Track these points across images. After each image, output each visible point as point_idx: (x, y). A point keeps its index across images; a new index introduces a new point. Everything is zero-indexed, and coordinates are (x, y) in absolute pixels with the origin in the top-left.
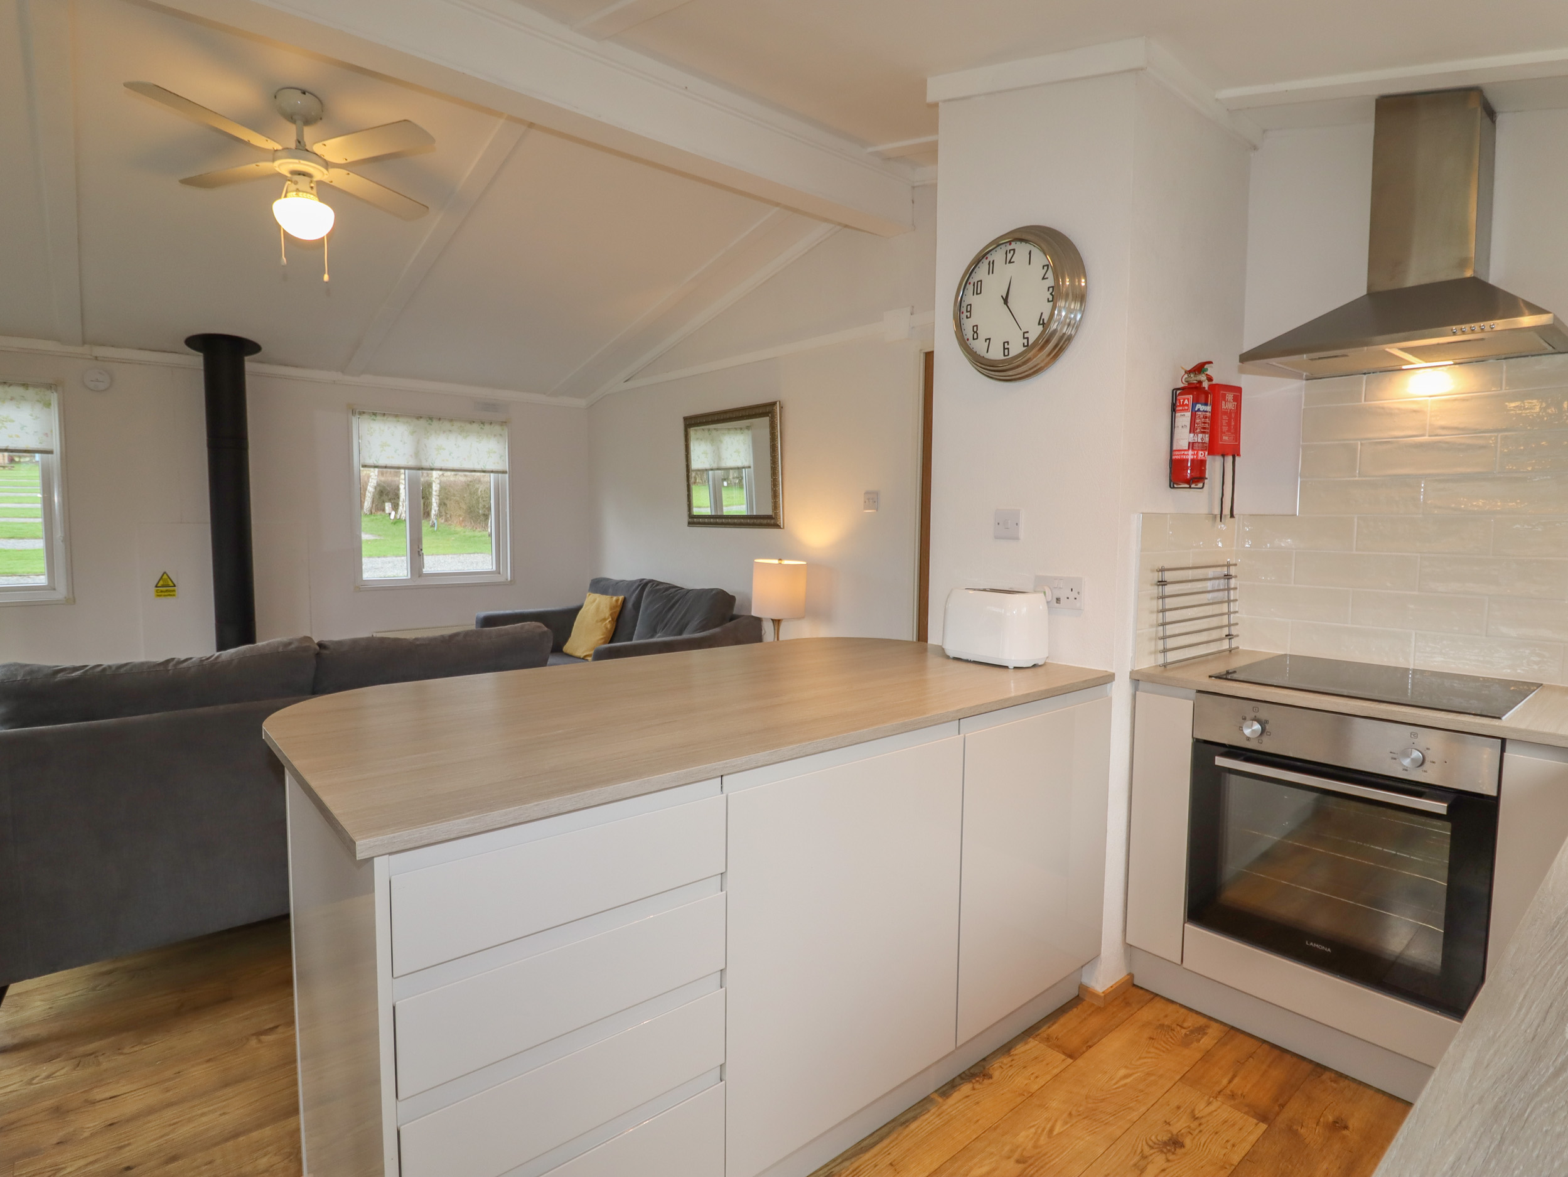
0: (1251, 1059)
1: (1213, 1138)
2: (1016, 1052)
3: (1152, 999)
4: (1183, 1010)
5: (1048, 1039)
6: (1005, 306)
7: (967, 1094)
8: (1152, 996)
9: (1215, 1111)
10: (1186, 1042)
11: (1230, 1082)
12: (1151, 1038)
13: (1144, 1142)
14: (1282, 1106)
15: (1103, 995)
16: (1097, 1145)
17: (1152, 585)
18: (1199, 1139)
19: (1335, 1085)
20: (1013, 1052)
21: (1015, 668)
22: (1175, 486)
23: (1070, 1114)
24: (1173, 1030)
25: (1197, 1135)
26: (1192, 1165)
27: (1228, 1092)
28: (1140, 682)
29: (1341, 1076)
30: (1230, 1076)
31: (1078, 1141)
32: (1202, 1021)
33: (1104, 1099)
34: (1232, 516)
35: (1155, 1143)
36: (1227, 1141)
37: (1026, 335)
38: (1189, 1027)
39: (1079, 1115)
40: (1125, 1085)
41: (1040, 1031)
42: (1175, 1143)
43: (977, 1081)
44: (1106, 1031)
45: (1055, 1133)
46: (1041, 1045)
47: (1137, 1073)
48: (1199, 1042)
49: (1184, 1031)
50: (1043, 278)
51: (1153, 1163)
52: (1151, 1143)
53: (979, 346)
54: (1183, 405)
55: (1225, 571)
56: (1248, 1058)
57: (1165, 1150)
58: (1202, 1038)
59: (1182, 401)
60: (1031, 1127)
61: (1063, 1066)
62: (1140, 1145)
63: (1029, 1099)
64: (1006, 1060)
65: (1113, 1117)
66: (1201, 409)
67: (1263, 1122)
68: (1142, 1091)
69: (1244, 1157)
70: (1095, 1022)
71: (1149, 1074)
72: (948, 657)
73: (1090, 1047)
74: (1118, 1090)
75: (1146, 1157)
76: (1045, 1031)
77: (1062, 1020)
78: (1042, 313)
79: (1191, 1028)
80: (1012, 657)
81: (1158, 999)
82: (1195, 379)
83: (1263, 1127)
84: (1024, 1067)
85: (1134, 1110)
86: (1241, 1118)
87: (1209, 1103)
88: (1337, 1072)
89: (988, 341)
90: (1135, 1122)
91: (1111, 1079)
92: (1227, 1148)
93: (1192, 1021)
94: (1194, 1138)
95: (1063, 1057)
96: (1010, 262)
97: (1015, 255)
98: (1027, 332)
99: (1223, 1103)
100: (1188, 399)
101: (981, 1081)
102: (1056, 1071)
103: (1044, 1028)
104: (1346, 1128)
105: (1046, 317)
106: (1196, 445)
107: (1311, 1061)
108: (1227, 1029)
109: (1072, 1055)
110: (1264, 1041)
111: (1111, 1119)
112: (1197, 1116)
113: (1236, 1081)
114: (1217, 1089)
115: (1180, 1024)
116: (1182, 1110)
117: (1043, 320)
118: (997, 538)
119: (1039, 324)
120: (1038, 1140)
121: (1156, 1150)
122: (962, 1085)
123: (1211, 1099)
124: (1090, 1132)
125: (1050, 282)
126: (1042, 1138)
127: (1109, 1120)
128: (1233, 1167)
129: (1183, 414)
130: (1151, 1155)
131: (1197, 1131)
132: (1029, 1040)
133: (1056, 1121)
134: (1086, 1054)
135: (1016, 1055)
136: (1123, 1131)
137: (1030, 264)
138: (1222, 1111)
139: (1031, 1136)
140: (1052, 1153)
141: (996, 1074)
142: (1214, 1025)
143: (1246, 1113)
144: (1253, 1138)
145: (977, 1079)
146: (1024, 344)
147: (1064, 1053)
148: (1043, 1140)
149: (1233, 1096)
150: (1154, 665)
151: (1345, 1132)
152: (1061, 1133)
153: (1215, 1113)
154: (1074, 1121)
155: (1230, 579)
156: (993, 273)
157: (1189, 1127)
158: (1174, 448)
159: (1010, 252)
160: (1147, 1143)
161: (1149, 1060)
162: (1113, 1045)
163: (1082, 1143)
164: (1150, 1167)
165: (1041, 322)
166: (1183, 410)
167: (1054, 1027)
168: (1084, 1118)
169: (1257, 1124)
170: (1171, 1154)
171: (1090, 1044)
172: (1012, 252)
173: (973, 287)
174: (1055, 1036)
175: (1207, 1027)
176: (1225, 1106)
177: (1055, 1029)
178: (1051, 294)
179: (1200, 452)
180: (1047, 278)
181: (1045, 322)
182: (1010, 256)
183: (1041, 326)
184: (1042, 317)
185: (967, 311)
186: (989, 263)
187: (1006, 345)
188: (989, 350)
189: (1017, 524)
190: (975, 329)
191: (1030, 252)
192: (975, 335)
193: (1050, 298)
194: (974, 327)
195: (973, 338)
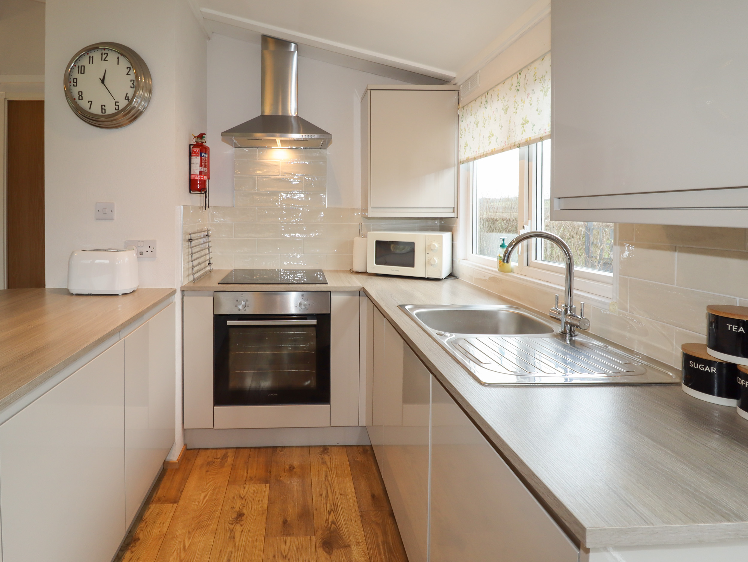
0: (250, 458)
1: (253, 503)
2: (145, 517)
3: (199, 451)
4: (214, 451)
5: (159, 500)
6: (103, 84)
7: (130, 558)
8: (198, 451)
9: (248, 489)
10: (222, 465)
11: (247, 473)
12: (207, 471)
13: (228, 524)
14: (270, 472)
15: (177, 461)
16: (209, 539)
17: (186, 242)
18: (248, 507)
19: (283, 453)
20: (144, 518)
21: (123, 294)
22: (192, 192)
23: (189, 532)
24: (214, 462)
25: (247, 506)
26: (251, 521)
27: (248, 478)
28: (185, 291)
29: (283, 447)
30: (246, 470)
31: (199, 544)
32: (224, 451)
33: (201, 514)
34: (208, 207)
35: (233, 521)
36: (259, 501)
37: (117, 104)
38: (220, 457)
39: (193, 530)
40: (207, 501)
41: (153, 498)
42: (240, 515)
43: (132, 547)
44: (185, 480)
45: (187, 547)
46: (157, 505)
47: (209, 492)
48: (227, 462)
49: (219, 460)
50: (127, 74)
51: (236, 531)
52: (231, 522)
53: (84, 104)
54: (196, 153)
55: (206, 233)
56: (249, 459)
57: (238, 521)
58: (227, 459)
59: (195, 151)
60: (173, 552)
61: (174, 509)
62: (227, 526)
63: (165, 538)
64: (142, 525)
65: (209, 521)
66: (204, 156)
67: (267, 483)
68: (216, 499)
69: (268, 503)
70: (178, 478)
71: (214, 490)
72: (72, 294)
73: (182, 492)
74: (205, 506)
75: (232, 530)
76: (155, 497)
77: (162, 486)
78: (127, 94)
79: (221, 457)
80: (120, 289)
81: (201, 451)
82: (201, 141)
83: (268, 485)
84: (154, 523)
85: (216, 511)
86: (259, 486)
87: (244, 488)
88: (281, 447)
89: (90, 102)
90: (219, 517)
91: (199, 502)
92: (260, 504)
93: (220, 454)
94: (246, 508)
95: (171, 505)
96: (104, 60)
97: (108, 57)
98: (118, 102)
99: (249, 484)
100: (198, 150)
101: (134, 545)
102: (171, 514)
103: (154, 495)
104: (294, 468)
105: (130, 96)
106: (202, 173)
107: (270, 447)
108: (235, 450)
109: (175, 501)
110: (251, 448)
111: (209, 522)
112: (242, 497)
113: (249, 472)
114: (244, 479)
115: (216, 458)
116: (235, 498)
117: (128, 97)
118: (98, 219)
119: (125, 99)
120: (180, 557)
121: (235, 524)
122: (124, 555)
123: (244, 485)
124: (203, 535)
125: (132, 77)
126: (182, 554)
127: (208, 523)
128: (266, 511)
129: (196, 157)
130: (234, 528)
131: (246, 503)
132: (149, 507)
133: (184, 540)
134: (182, 497)
135: (146, 518)
136: (217, 524)
137: (118, 64)
138: (250, 489)
139: (176, 557)
140: (190, 559)
141: (141, 536)
142: (229, 450)
143: (260, 483)
144: (267, 493)
145: (131, 545)
146: (116, 108)
147: (171, 503)
148: (183, 555)
149: (251, 479)
150: (188, 282)
151: (295, 470)
152: (189, 545)
153: (249, 491)
154: (193, 535)
155: (209, 237)
156: (92, 63)
157: (242, 504)
158: (192, 173)
159: (104, 54)
160: (229, 523)
161: (211, 483)
162: (192, 484)
163: (202, 543)
164: (236, 534)
165: (127, 98)
166: (196, 155)
167: (159, 492)
168: (197, 530)
169: (265, 486)
170: (241, 521)
171: (181, 490)
172: (106, 55)
173: (78, 68)
174: (162, 496)
175: (227, 453)
176: (250, 485)
177: (160, 492)
178: (133, 84)
179: (205, 177)
180: (130, 75)
181: (129, 98)
182: (104, 56)
183: (127, 100)
184: (128, 96)
185: (74, 82)
186: (90, 57)
187: (103, 107)
188: (90, 109)
189: (112, 211)
190: (80, 94)
191: (118, 58)
192: (81, 98)
193: (133, 86)
194: (79, 92)
195: (79, 99)
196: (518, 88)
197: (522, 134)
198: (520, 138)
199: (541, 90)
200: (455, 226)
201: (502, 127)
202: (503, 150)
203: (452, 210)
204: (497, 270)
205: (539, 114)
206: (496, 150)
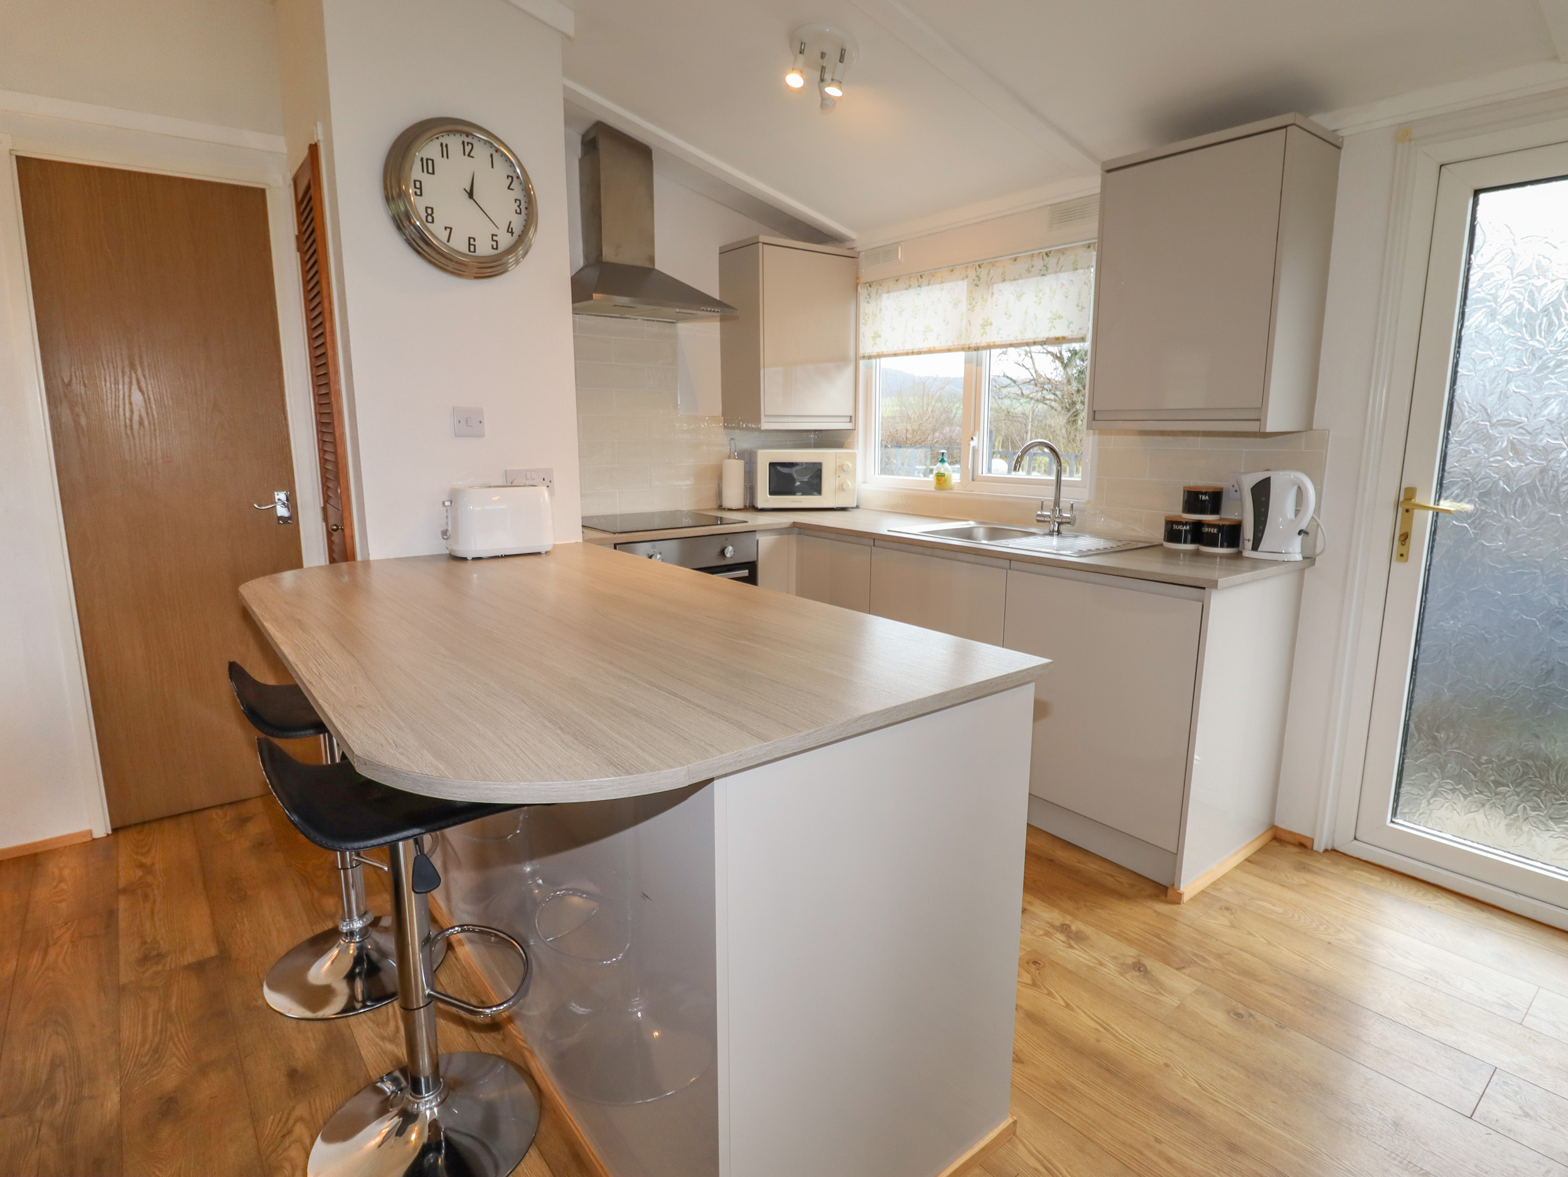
6: (472, 200)
37: (495, 238)
50: (509, 188)
53: (436, 233)
78: (510, 222)
89: (448, 230)
96: (469, 155)
97: (473, 151)
98: (496, 235)
105: (515, 227)
117: (512, 229)
118: (457, 435)
119: (508, 231)
125: (517, 194)
137: (492, 167)
146: (492, 246)
156: (447, 157)
159: (468, 145)
165: (510, 230)
172: (470, 146)
173: (417, 160)
178: (519, 206)
180: (513, 190)
181: (514, 231)
182: (468, 149)
183: (510, 234)
184: (511, 226)
185: (415, 187)
186: (442, 145)
187: (472, 240)
188: (448, 241)
189: (480, 422)
190: (429, 211)
191: (492, 156)
192: (430, 219)
193: (518, 211)
194: (427, 208)
195: (427, 221)
196: (978, 283)
197: (982, 336)
198: (977, 339)
199: (1012, 293)
200: (849, 440)
201: (948, 323)
202: (949, 350)
203: (848, 419)
204: (934, 489)
205: (1008, 318)
206: (937, 349)
